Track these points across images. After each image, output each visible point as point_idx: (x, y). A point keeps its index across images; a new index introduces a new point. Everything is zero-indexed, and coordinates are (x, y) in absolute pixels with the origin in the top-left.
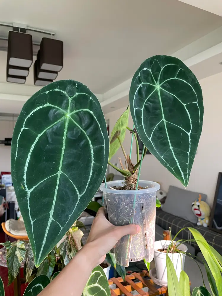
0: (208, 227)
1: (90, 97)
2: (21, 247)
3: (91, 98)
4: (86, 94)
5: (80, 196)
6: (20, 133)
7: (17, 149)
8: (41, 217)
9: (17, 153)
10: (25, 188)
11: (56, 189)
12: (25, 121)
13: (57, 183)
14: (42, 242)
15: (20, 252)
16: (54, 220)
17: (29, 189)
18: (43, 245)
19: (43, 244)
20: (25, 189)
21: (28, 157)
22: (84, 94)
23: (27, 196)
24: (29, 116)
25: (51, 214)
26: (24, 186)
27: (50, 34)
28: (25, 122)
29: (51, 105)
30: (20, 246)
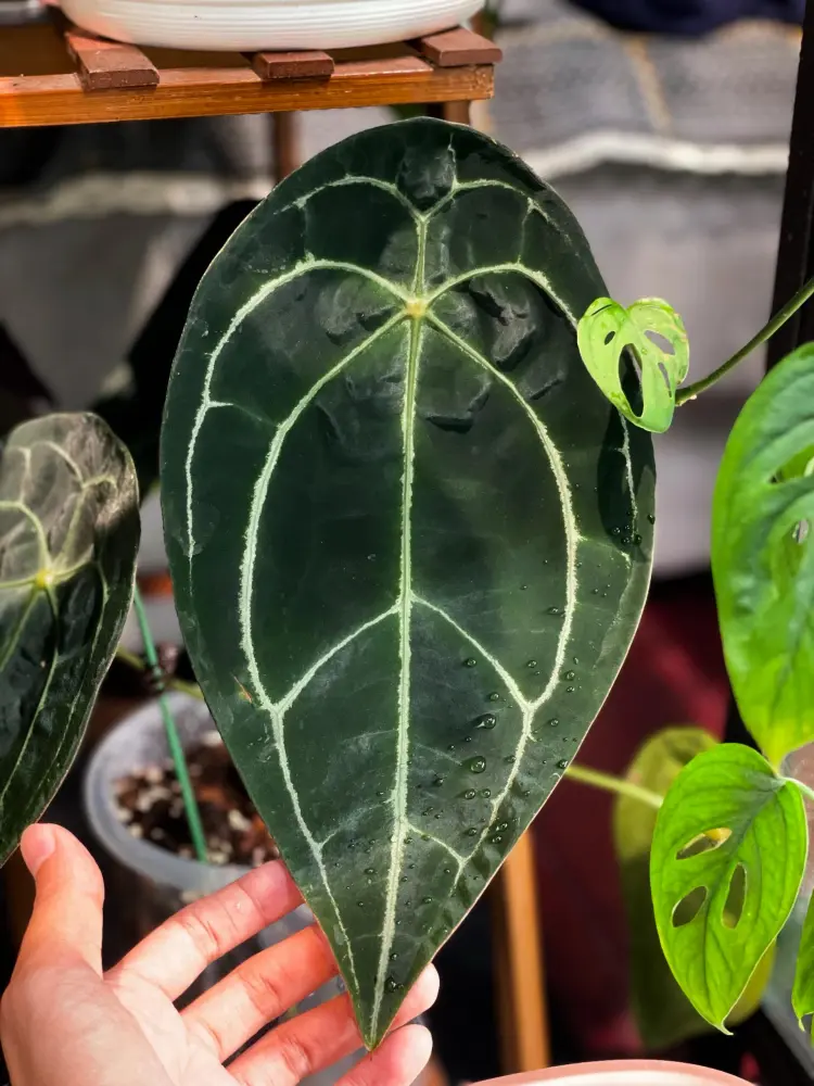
1: (530, 200)
3: (532, 204)
4: (507, 186)
5: (529, 709)
6: (195, 432)
7: (190, 512)
8: (350, 823)
9: (190, 532)
10: (254, 695)
11: (400, 687)
12: (211, 367)
13: (401, 654)
14: (380, 928)
16: (415, 830)
17: (275, 699)
18: (386, 946)
19: (385, 939)
20: (259, 704)
21: (245, 547)
22: (495, 183)
23: (271, 732)
24: (225, 339)
25: (395, 804)
26: (250, 688)
28: (209, 376)
29: (323, 263)
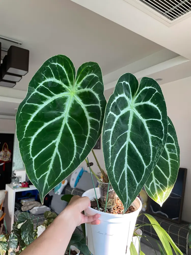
0: (146, 211)
2: (3, 240)
15: (2, 246)
27: (18, 43)
30: (1, 239)
